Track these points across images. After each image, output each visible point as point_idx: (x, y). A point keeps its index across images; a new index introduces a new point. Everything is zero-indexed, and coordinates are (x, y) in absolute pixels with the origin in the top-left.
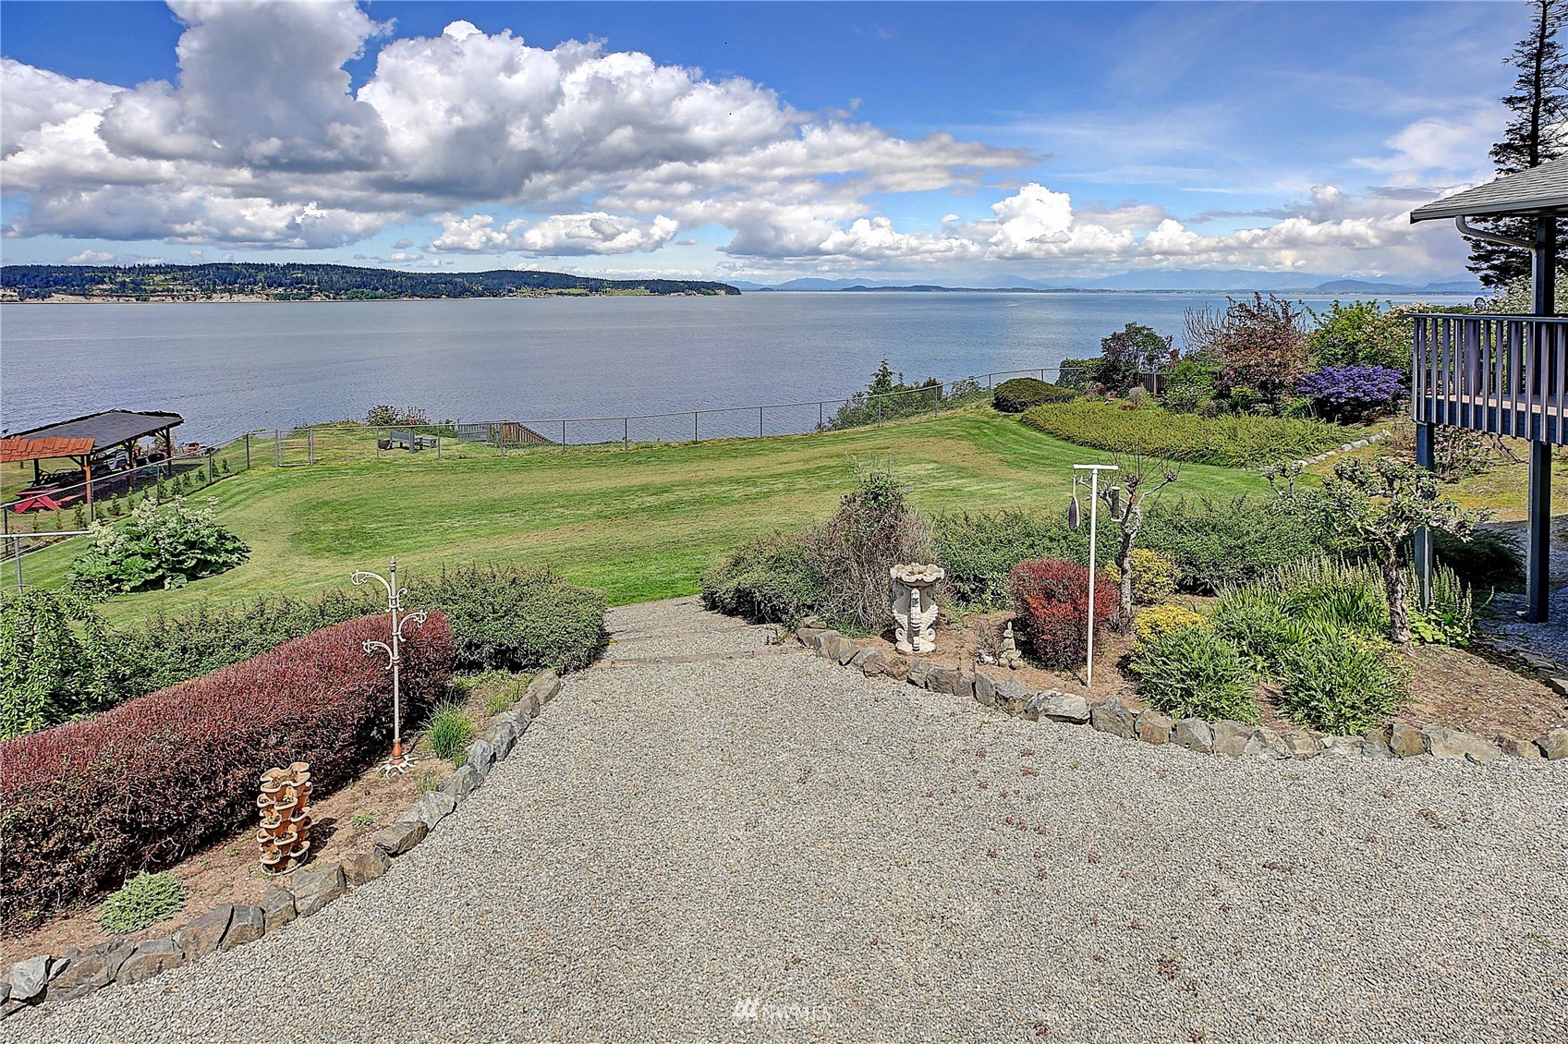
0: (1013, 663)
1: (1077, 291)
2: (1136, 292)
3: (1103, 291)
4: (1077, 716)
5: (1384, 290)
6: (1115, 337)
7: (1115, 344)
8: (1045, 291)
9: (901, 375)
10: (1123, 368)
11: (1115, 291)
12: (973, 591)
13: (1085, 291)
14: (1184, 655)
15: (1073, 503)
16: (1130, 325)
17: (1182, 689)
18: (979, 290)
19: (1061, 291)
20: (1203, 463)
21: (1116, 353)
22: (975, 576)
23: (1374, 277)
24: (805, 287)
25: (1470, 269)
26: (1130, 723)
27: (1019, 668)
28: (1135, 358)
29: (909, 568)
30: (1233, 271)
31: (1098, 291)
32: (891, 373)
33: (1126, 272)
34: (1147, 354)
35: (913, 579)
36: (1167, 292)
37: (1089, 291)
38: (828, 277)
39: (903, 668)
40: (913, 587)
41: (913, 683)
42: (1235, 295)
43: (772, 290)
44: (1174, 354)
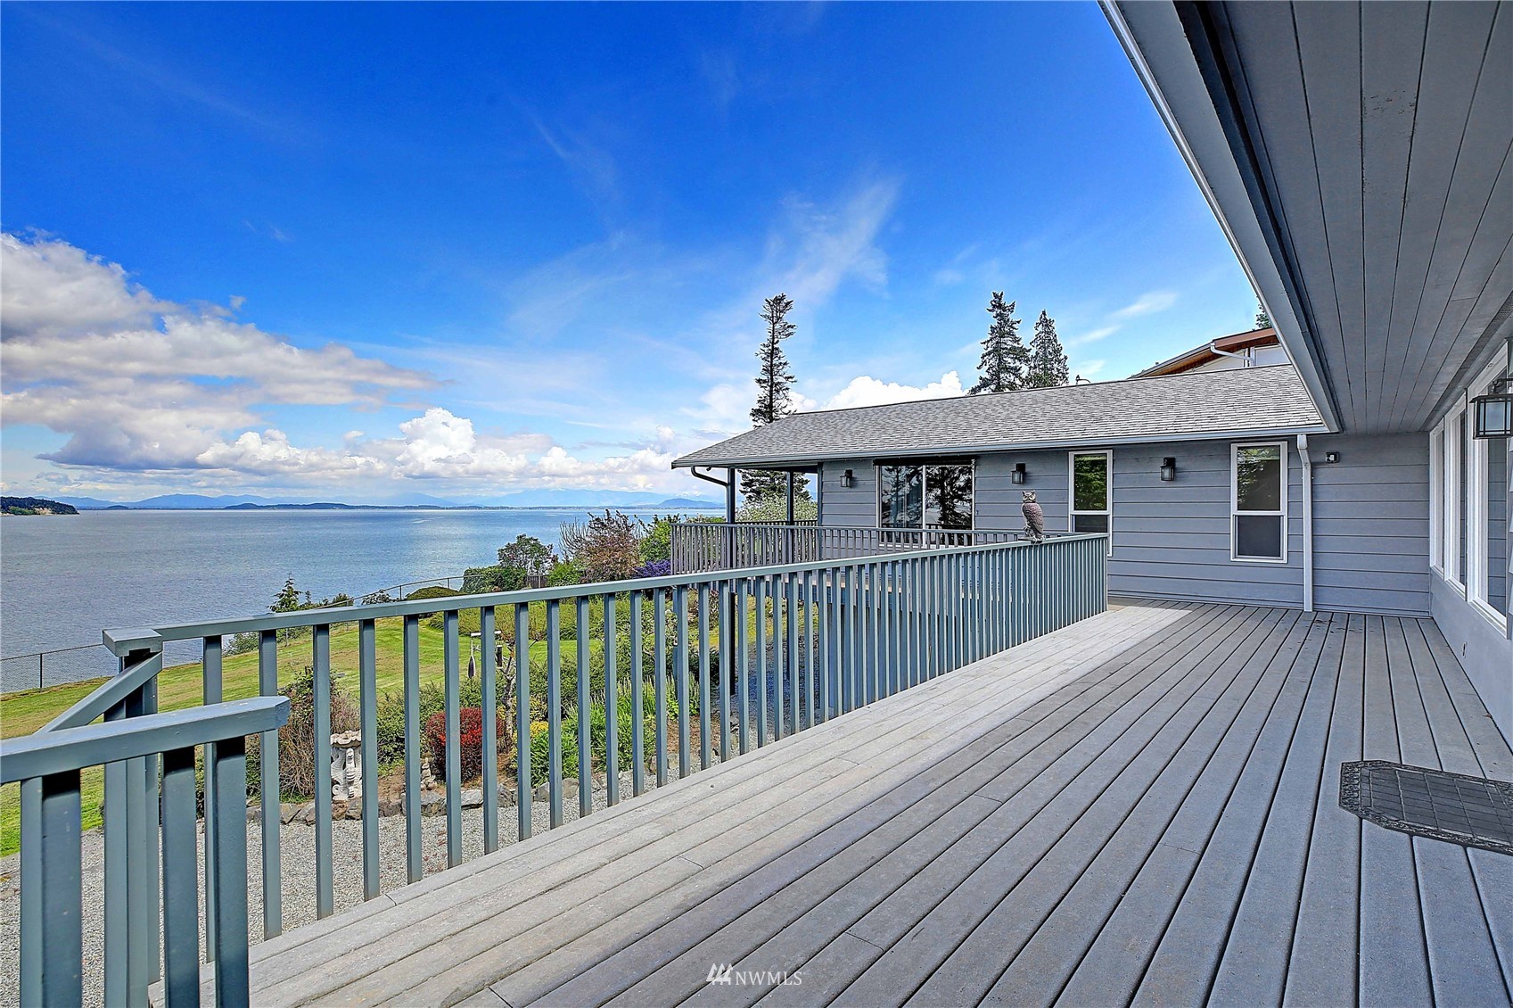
0: (430, 786)
1: (479, 508)
2: (530, 508)
3: (502, 508)
4: (475, 802)
5: (701, 506)
6: (509, 547)
7: (509, 553)
8: (450, 508)
9: (308, 593)
10: (516, 573)
11: (512, 508)
12: (396, 750)
13: (486, 508)
14: (542, 747)
15: (471, 660)
16: (521, 537)
17: (541, 768)
18: (385, 508)
19: (465, 508)
20: (571, 639)
21: (509, 560)
22: (397, 738)
23: (696, 496)
24: (175, 504)
25: (742, 492)
26: (509, 797)
27: (434, 788)
28: (525, 564)
29: (343, 735)
30: (603, 491)
31: (498, 508)
32: (297, 593)
33: (521, 491)
34: (534, 560)
35: (348, 741)
36: (555, 508)
37: (490, 508)
38: (204, 493)
39: (341, 811)
40: (347, 748)
41: (352, 818)
42: (593, 510)
43: (126, 508)
44: (555, 560)
